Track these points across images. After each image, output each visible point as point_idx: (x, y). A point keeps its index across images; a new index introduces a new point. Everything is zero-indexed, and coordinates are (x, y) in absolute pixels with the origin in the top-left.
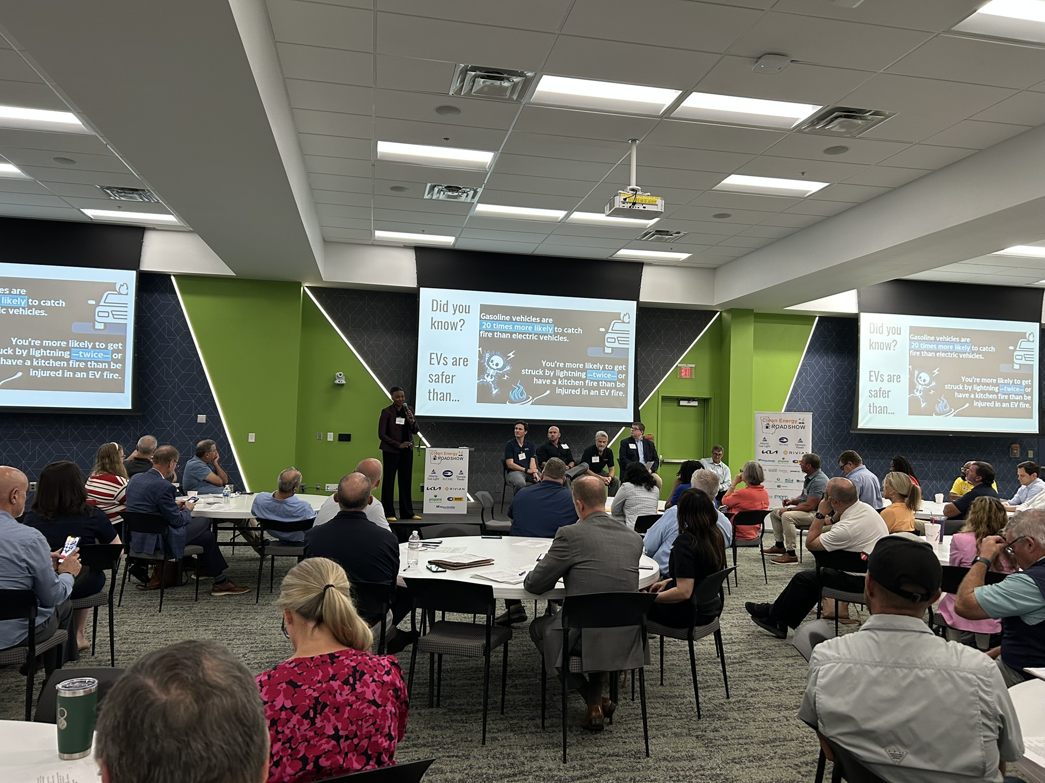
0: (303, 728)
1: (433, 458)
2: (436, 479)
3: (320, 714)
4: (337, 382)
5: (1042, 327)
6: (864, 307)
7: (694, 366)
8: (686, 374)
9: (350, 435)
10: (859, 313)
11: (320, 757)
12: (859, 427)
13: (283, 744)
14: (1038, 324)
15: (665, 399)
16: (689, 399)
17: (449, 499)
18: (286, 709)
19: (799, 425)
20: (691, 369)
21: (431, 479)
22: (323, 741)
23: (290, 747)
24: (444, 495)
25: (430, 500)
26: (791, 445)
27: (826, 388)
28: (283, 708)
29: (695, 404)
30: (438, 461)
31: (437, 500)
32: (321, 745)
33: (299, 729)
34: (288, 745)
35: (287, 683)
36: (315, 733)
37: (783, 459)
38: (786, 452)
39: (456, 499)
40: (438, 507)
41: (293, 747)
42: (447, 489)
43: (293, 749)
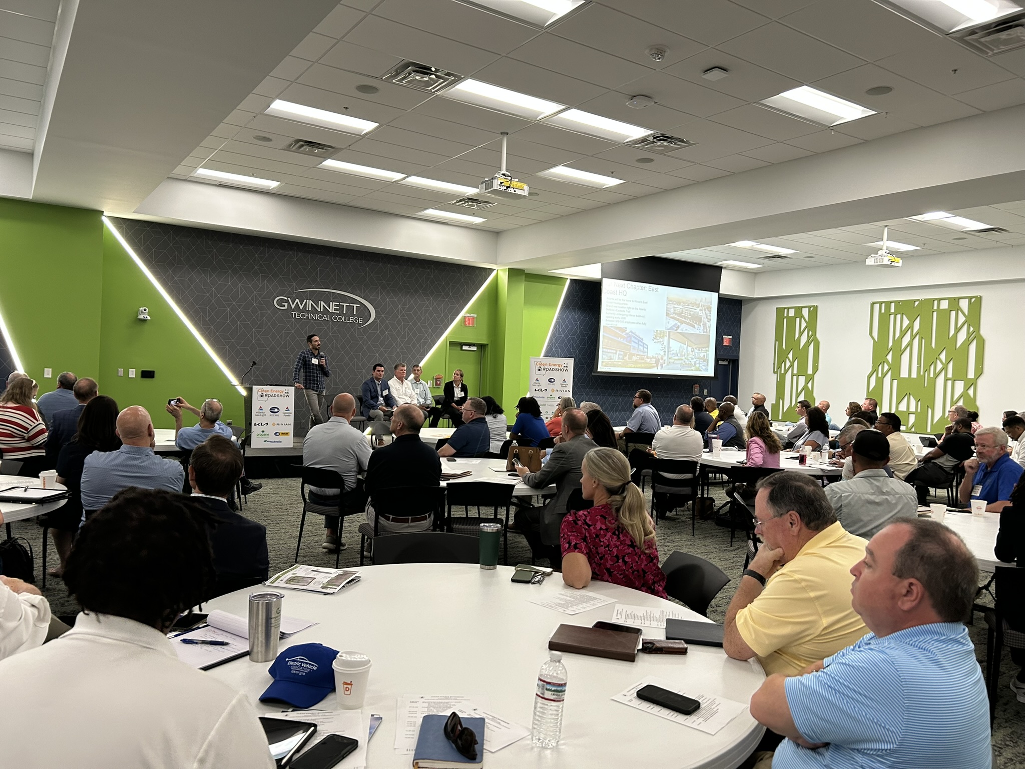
0: (614, 540)
1: (259, 396)
2: (263, 415)
3: (622, 533)
4: (141, 317)
5: (720, 296)
6: (605, 274)
7: (475, 316)
8: (469, 323)
9: (154, 371)
10: (602, 278)
11: (625, 556)
12: (598, 370)
13: (605, 548)
14: (717, 294)
15: (452, 344)
16: (470, 345)
17: (276, 434)
18: (603, 529)
19: (564, 368)
20: (473, 319)
21: (258, 415)
22: (626, 547)
23: (609, 550)
24: (270, 430)
25: (258, 435)
26: (557, 385)
27: (573, 339)
28: (601, 529)
29: (475, 348)
30: (265, 398)
31: (265, 435)
32: (625, 550)
33: (611, 540)
34: (607, 549)
35: (601, 516)
36: (621, 543)
37: (551, 396)
38: (553, 390)
39: (282, 434)
40: (265, 441)
41: (611, 550)
42: (274, 425)
43: (610, 551)
